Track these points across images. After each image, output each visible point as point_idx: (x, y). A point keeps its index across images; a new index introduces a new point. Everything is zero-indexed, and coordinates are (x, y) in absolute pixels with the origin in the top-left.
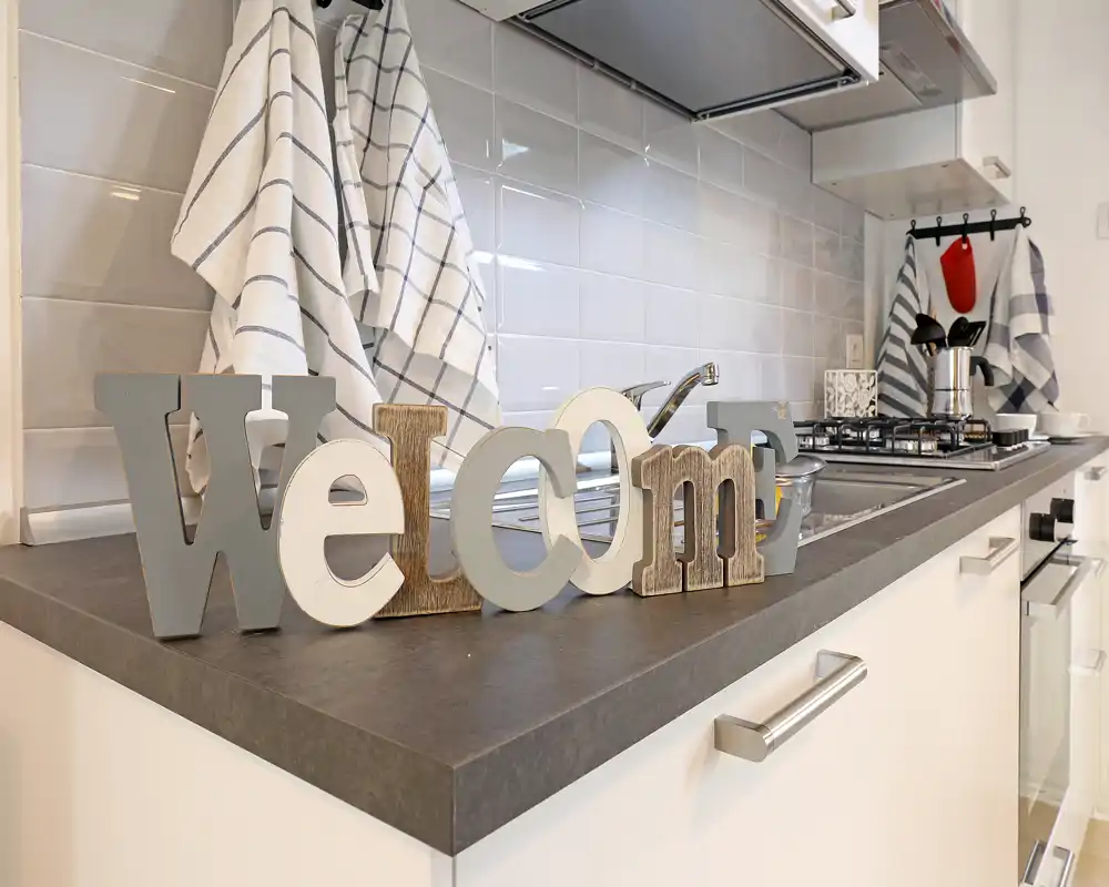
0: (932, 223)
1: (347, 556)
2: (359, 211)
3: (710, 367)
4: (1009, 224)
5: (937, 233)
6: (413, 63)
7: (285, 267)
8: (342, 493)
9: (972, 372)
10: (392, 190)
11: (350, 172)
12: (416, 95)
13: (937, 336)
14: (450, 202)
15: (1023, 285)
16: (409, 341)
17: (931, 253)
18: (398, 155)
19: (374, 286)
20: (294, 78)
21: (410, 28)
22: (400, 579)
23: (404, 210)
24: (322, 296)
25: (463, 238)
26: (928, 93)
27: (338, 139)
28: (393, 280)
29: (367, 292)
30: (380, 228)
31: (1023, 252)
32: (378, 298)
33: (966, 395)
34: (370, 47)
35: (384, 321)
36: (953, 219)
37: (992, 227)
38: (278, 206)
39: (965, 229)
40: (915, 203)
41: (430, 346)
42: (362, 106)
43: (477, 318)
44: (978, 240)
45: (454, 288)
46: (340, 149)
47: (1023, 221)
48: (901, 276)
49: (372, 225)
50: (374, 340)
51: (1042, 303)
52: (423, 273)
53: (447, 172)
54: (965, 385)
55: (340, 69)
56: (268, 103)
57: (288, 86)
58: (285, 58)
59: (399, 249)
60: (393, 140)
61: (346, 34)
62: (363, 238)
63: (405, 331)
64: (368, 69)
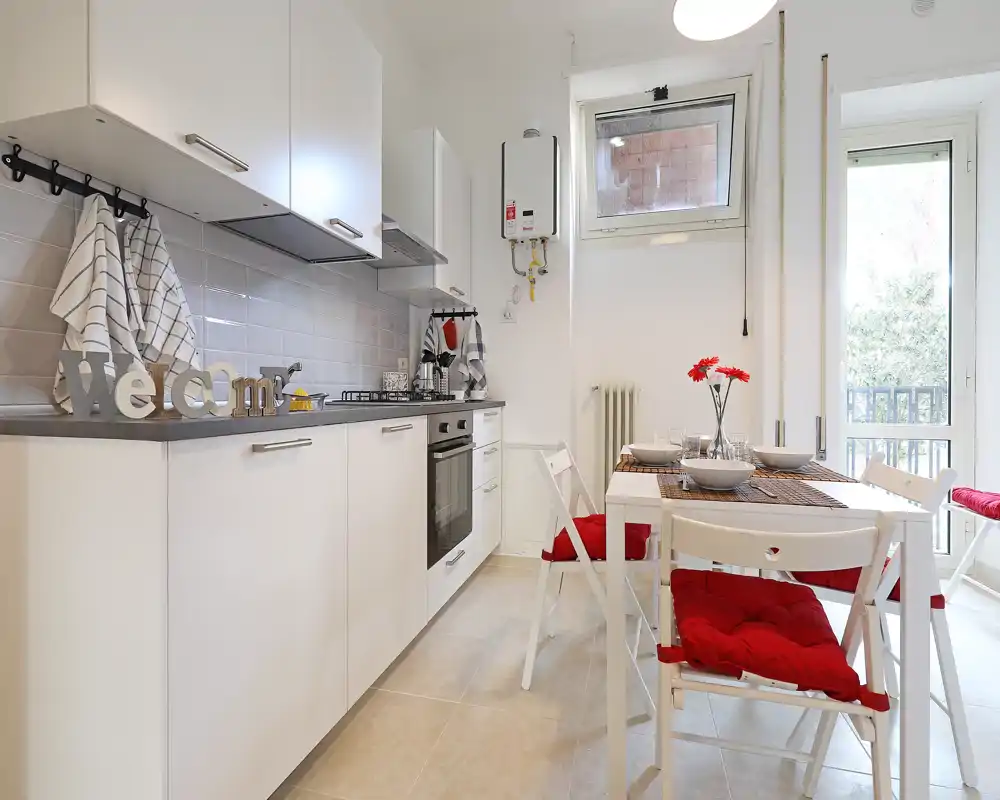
0: (441, 311)
1: (138, 402)
2: (136, 298)
3: (298, 364)
4: (469, 314)
5: (442, 315)
6: (162, 243)
7: (103, 319)
8: (137, 383)
9: (434, 373)
10: (151, 292)
11: (132, 284)
12: (163, 255)
13: (432, 358)
14: (180, 297)
15: (473, 340)
16: (159, 349)
17: (440, 323)
18: (154, 279)
19: (143, 327)
20: (107, 249)
21: (160, 227)
22: (154, 407)
23: (158, 300)
24: (120, 331)
25: (186, 310)
26: (419, 261)
27: (126, 271)
28: (152, 327)
29: (139, 330)
30: (146, 306)
31: (474, 325)
32: (144, 332)
33: (431, 382)
34: (142, 234)
35: (148, 341)
36: (449, 310)
37: (463, 315)
38: (100, 298)
39: (453, 315)
40: (434, 302)
41: (169, 351)
42: (137, 259)
43: (191, 342)
44: (458, 320)
45: (180, 330)
46: (128, 276)
47: (475, 314)
48: (427, 334)
49: (142, 304)
50: (143, 348)
51: (480, 347)
52: (166, 324)
53: (178, 285)
54: (431, 377)
55: (127, 242)
56: (95, 260)
57: (105, 253)
58: (103, 242)
59: (154, 314)
60: (152, 272)
61: (129, 229)
62: (138, 310)
63: (157, 345)
64: (141, 244)
